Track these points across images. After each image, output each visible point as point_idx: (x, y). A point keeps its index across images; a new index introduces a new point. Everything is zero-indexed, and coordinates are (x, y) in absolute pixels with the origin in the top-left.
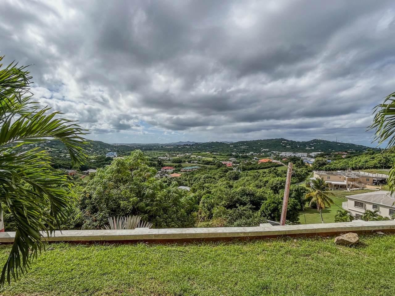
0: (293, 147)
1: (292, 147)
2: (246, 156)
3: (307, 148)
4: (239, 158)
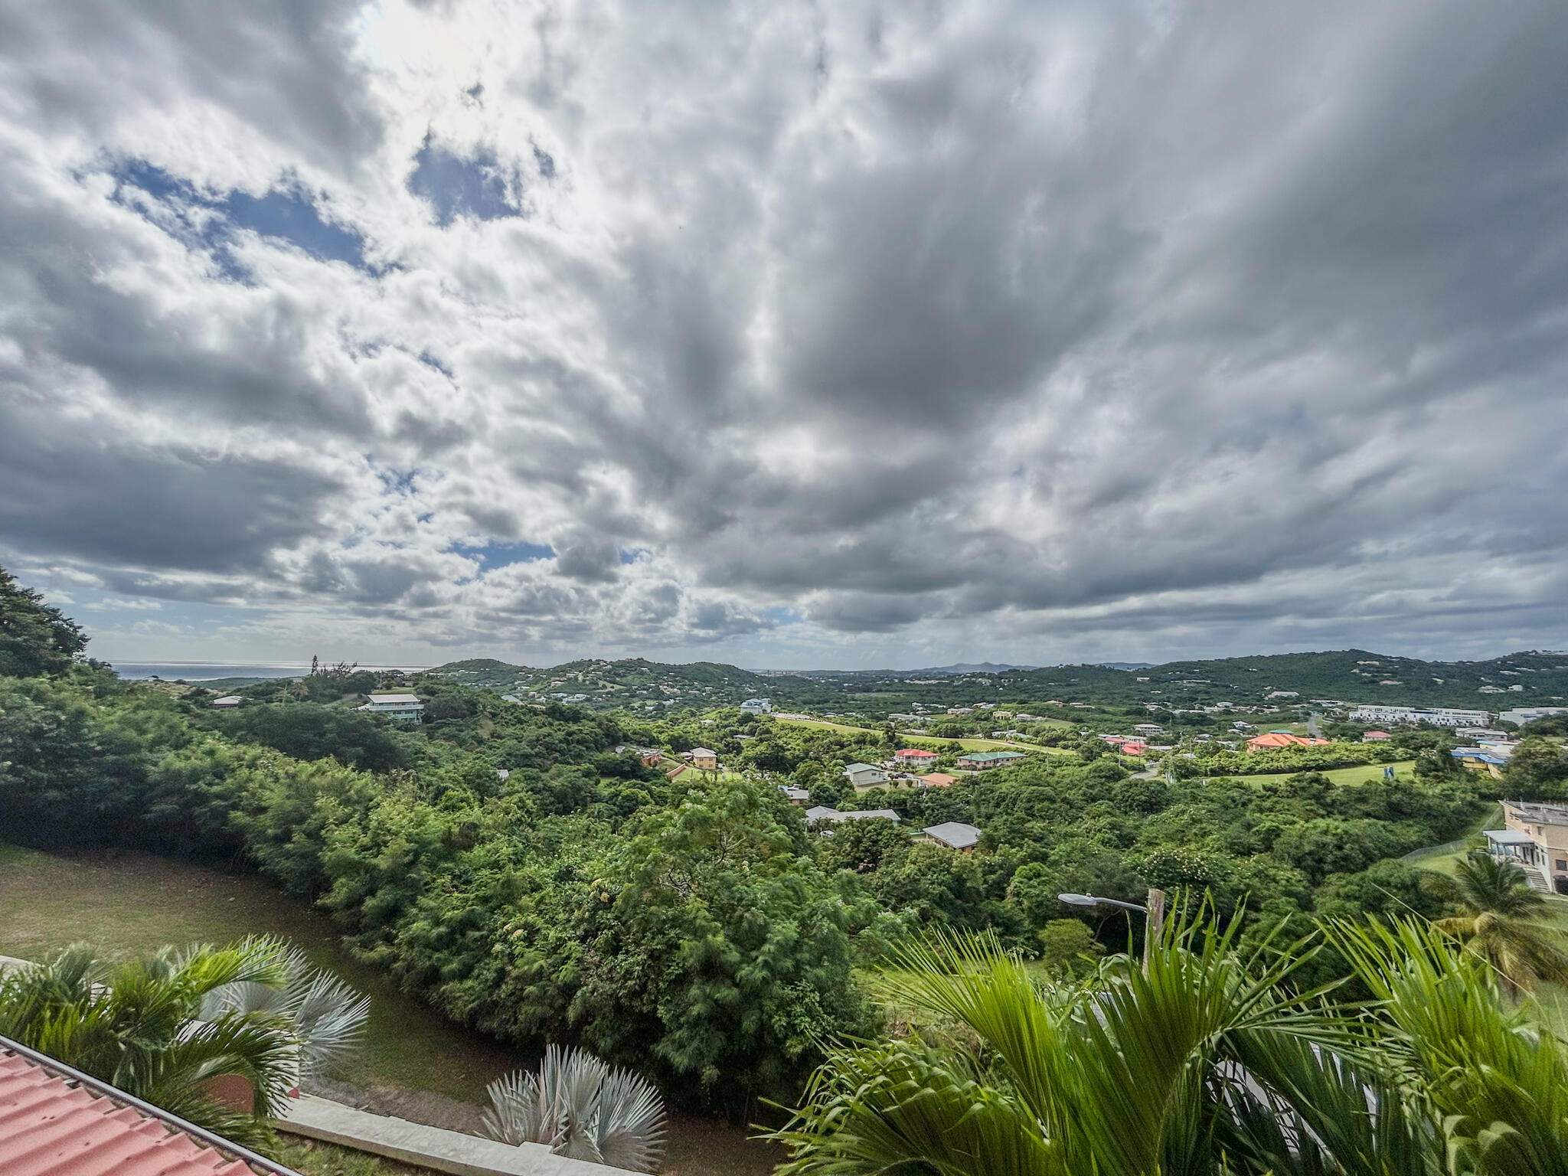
0: (1414, 684)
1: (1407, 682)
2: (1199, 715)
3: (1488, 689)
4: (1174, 723)
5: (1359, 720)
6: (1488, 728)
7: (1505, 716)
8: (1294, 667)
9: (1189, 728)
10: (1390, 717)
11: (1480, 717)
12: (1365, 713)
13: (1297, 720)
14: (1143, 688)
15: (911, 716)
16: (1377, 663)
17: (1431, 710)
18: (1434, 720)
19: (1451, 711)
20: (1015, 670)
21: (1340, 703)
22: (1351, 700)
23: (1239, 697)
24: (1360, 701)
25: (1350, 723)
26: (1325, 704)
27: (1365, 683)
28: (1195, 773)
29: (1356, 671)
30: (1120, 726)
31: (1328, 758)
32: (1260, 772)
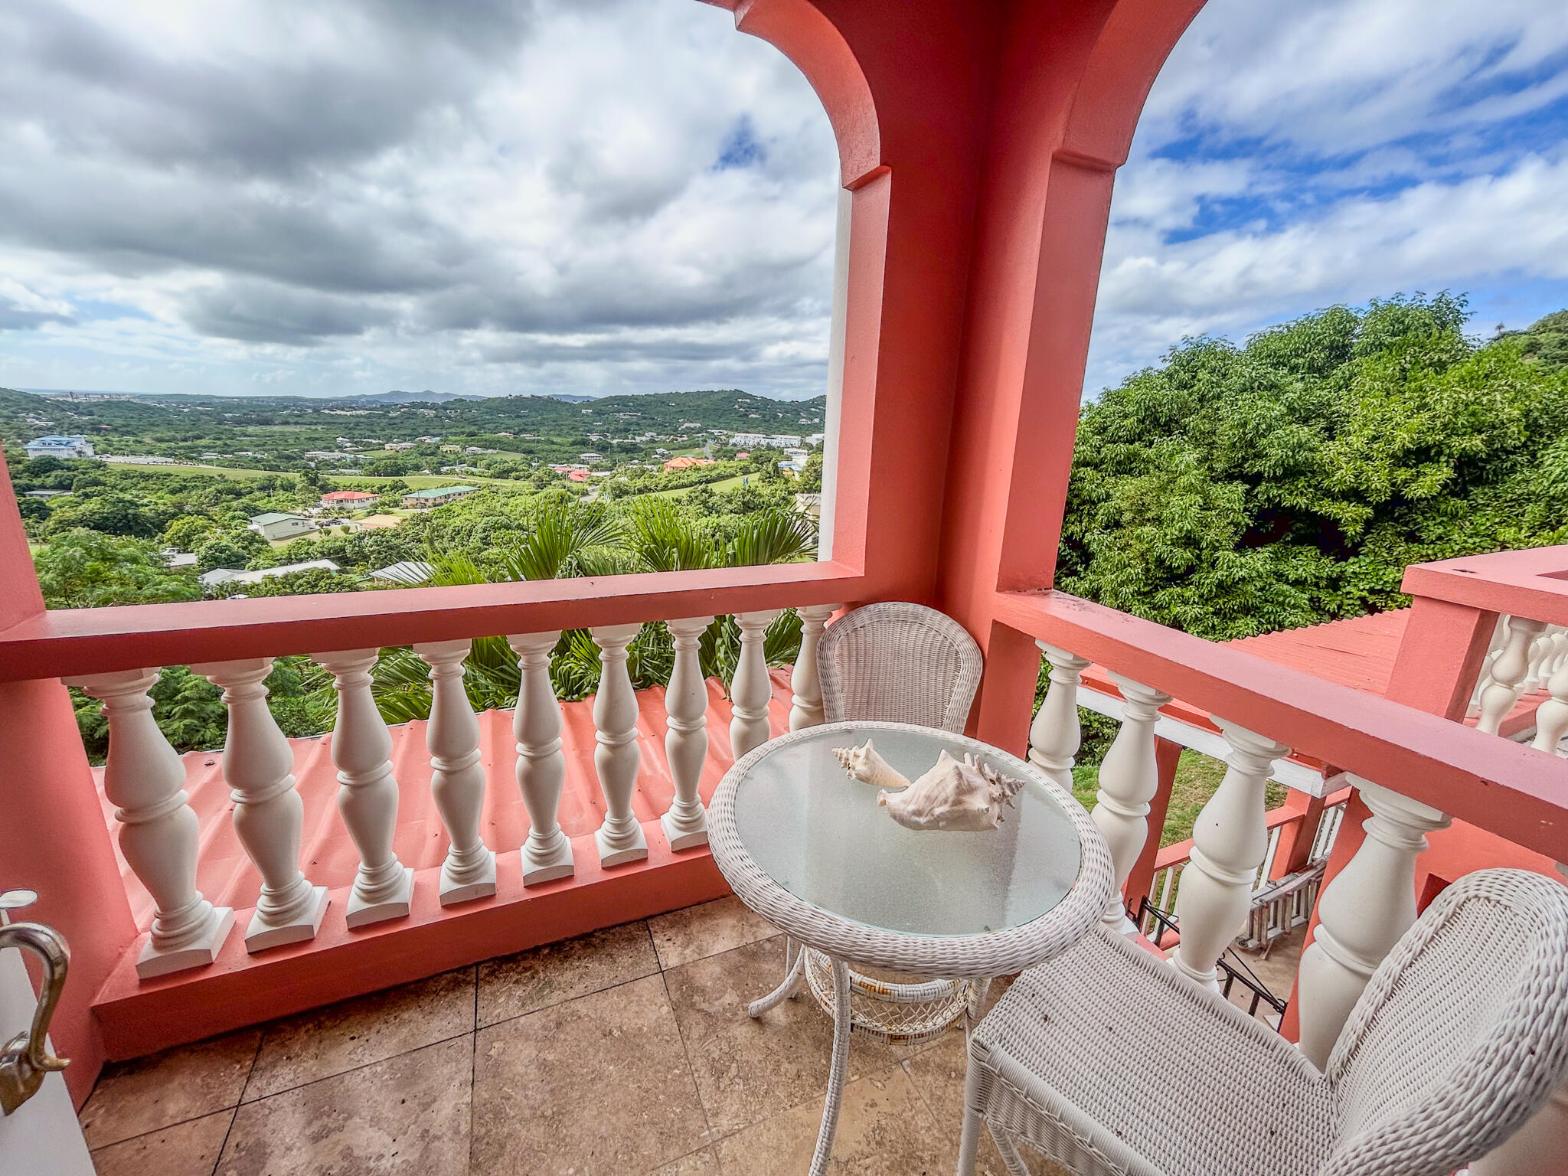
0: (768, 417)
1: (764, 416)
2: (632, 444)
3: (803, 421)
4: (612, 452)
5: (734, 445)
6: (799, 448)
7: (808, 440)
8: (699, 402)
9: (623, 455)
10: (751, 443)
11: (796, 440)
12: (738, 439)
13: (698, 446)
14: (586, 420)
15: (337, 454)
16: (748, 401)
17: (773, 436)
18: (774, 443)
19: (783, 436)
20: (463, 400)
21: (725, 432)
22: (731, 429)
23: (661, 427)
24: (737, 430)
25: (729, 447)
26: (716, 432)
27: (741, 416)
28: (627, 493)
29: (736, 406)
30: (567, 455)
31: (714, 474)
32: (672, 488)
